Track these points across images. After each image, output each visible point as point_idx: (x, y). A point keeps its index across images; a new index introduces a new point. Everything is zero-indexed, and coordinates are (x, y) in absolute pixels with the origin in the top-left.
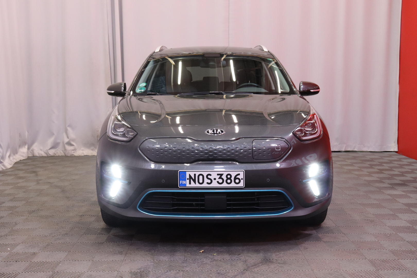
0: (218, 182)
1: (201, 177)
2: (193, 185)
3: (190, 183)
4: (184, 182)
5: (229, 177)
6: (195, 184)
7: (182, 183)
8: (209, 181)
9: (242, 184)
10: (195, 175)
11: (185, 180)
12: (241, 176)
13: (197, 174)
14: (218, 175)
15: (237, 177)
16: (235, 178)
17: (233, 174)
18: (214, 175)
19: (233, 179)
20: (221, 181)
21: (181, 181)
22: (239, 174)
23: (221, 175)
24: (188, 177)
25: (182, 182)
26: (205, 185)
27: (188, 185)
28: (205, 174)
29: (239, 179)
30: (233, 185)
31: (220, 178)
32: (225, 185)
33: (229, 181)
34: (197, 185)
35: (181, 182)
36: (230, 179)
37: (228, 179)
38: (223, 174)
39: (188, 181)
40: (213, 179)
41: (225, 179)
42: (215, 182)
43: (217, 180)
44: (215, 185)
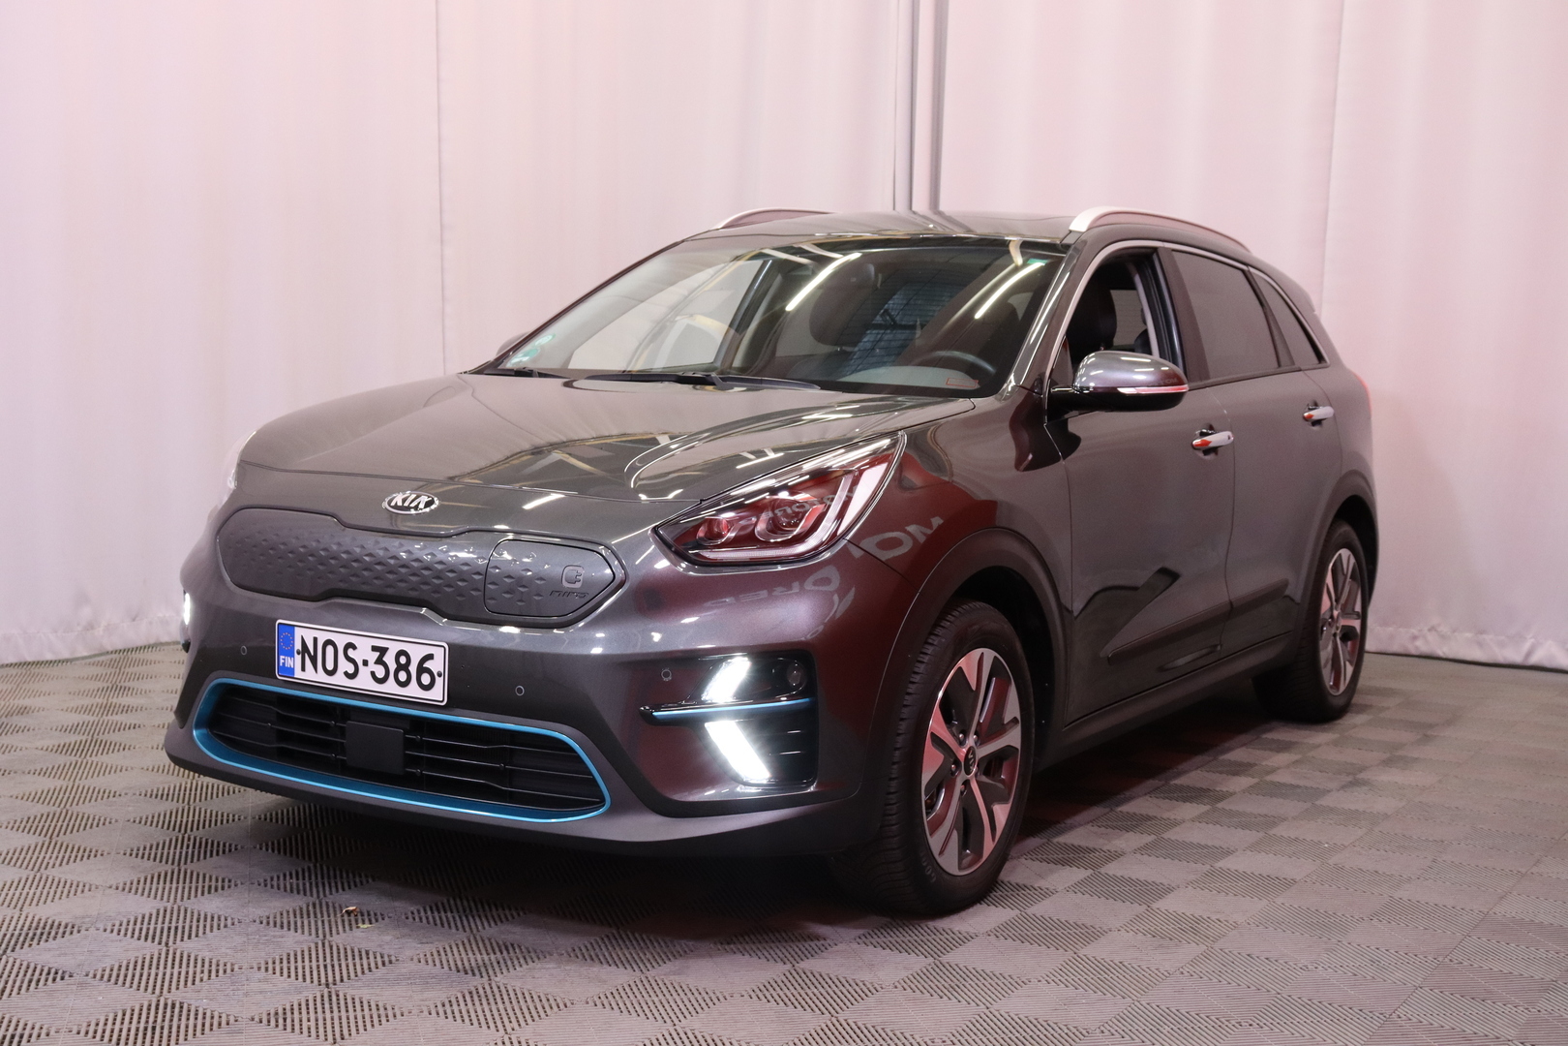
0: (373, 674)
1: (330, 649)
2: (310, 674)
3: (303, 669)
4: (289, 662)
5: (403, 660)
6: (316, 672)
7: (284, 664)
8: (351, 669)
9: (438, 694)
10: (315, 640)
11: (292, 655)
12: (437, 665)
13: (323, 637)
14: (374, 649)
15: (427, 665)
16: (421, 670)
17: (416, 653)
18: (364, 650)
19: (413, 669)
20: (380, 672)
21: (282, 657)
22: (430, 657)
23: (383, 651)
24: (298, 646)
25: (284, 660)
26: (339, 680)
27: (298, 674)
28: (341, 641)
29: (429, 671)
30: (413, 691)
31: (380, 661)
32: (390, 687)
33: (403, 676)
34: (321, 677)
35: (282, 661)
36: (405, 667)
37: (400, 667)
38: (387, 649)
39: (298, 658)
40: (360, 664)
41: (393, 666)
42: (364, 673)
43: (372, 667)
44: (364, 682)
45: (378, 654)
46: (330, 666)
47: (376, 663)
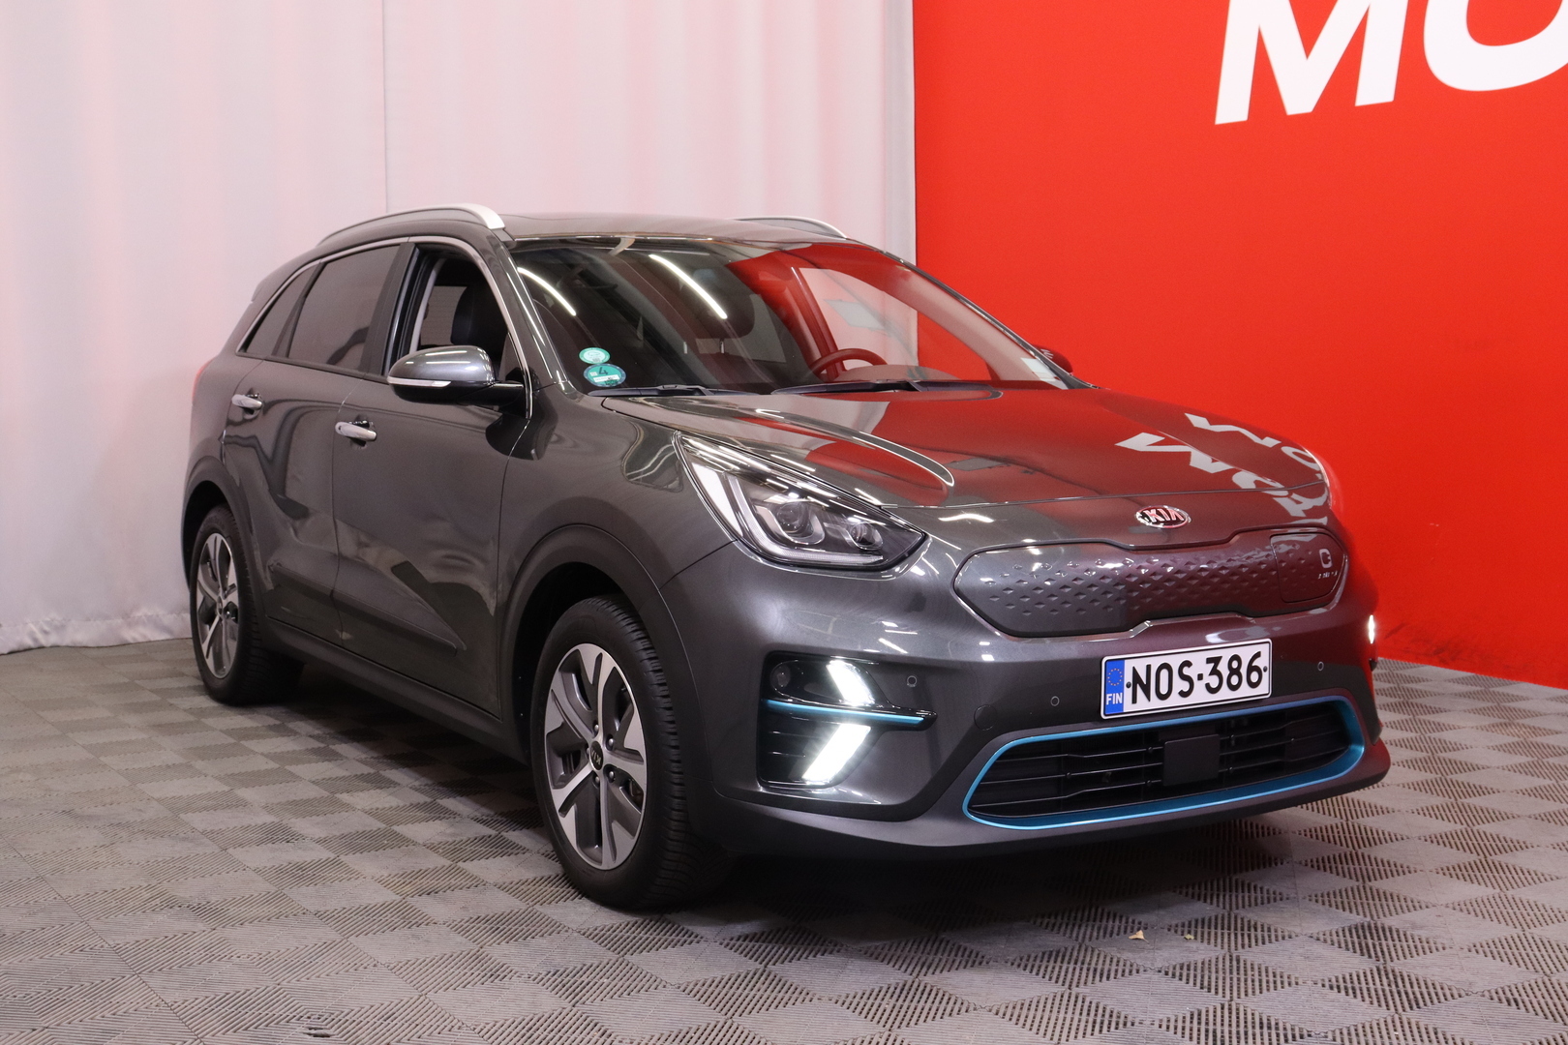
0: (1208, 686)
1: (1164, 673)
2: (1144, 704)
3: (1134, 701)
4: (1117, 698)
5: (1235, 665)
6: (1149, 700)
7: (1111, 702)
8: (1185, 686)
9: (1264, 689)
10: (1149, 667)
11: (1120, 690)
12: (1263, 662)
13: (1156, 663)
14: (1209, 661)
15: (1255, 663)
16: (1251, 669)
17: (1246, 654)
18: (1199, 664)
19: (1244, 671)
20: (1214, 682)
21: (1108, 695)
22: (1258, 655)
23: (1216, 661)
24: (1128, 678)
25: (1111, 697)
26: (1175, 701)
27: (1129, 707)
28: (1175, 662)
29: (1257, 669)
30: (1245, 691)
31: (1215, 672)
32: (1225, 694)
33: (1235, 680)
34: (1156, 704)
35: (1108, 699)
36: (1238, 671)
37: (1234, 672)
38: (1220, 658)
39: (1128, 692)
40: (1195, 679)
41: (1225, 673)
42: (1199, 686)
43: (1207, 679)
44: (1200, 696)
45: (1212, 665)
46: (1164, 690)
47: (1210, 674)
